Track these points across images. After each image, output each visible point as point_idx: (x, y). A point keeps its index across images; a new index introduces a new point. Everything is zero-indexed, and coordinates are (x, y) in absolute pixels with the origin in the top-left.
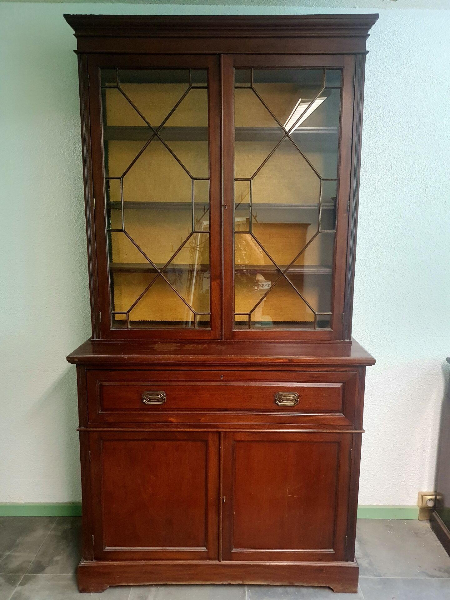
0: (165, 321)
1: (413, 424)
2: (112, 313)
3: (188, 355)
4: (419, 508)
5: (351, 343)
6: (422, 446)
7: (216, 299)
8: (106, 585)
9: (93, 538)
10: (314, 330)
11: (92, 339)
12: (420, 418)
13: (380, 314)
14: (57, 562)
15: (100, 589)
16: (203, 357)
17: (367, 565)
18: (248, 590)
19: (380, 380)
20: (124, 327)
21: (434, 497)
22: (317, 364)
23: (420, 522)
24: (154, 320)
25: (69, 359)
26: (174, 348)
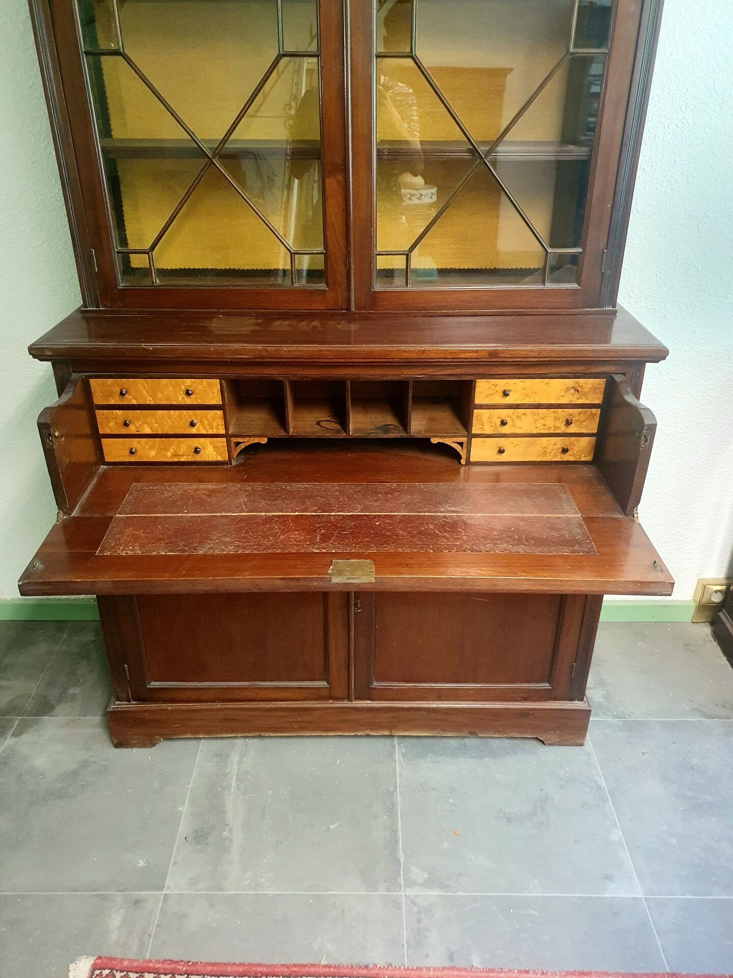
0: (232, 268)
1: (706, 465)
2: (117, 252)
3: (278, 343)
4: (695, 604)
5: (614, 313)
6: (716, 503)
7: (336, 219)
8: (157, 737)
9: (126, 669)
10: (540, 287)
11: (83, 309)
12: (721, 455)
13: (671, 252)
14: (74, 697)
15: (149, 742)
16: (310, 349)
17: (601, 700)
18: (399, 744)
19: (654, 385)
20: (146, 282)
21: (724, 587)
22: (548, 359)
23: (694, 625)
24: (210, 267)
25: (34, 352)
26: (251, 328)
